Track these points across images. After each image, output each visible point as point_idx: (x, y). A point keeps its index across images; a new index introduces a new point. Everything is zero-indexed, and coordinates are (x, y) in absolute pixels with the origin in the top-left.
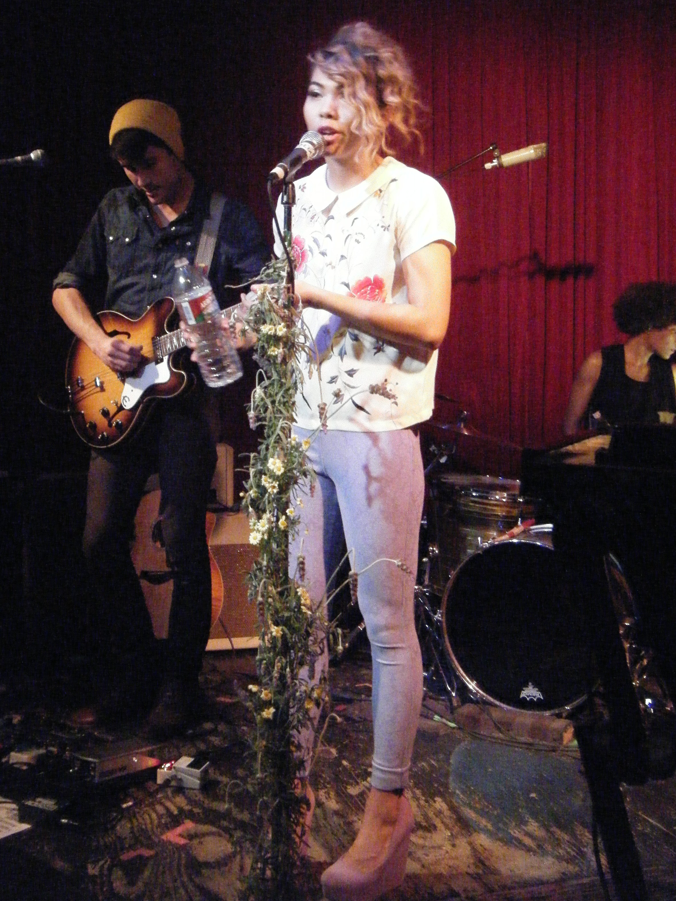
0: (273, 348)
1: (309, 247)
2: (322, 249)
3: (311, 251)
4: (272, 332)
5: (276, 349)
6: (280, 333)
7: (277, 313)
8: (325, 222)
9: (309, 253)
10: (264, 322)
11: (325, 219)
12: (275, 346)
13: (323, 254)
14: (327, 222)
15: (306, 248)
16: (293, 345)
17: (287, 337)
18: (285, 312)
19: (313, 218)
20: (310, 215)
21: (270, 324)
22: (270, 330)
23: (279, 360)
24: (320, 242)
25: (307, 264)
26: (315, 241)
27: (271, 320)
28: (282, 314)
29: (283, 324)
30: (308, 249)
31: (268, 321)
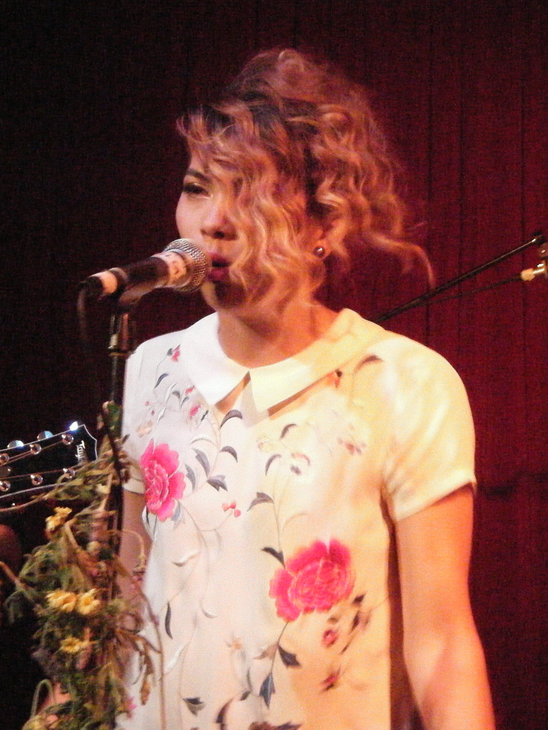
0: (69, 639)
1: (188, 469)
2: (214, 474)
3: (191, 476)
4: (69, 606)
5: (76, 640)
6: (85, 610)
7: (83, 569)
8: (220, 423)
9: (187, 480)
10: (58, 586)
11: (222, 416)
12: (75, 635)
13: (217, 484)
14: (224, 422)
15: (181, 469)
16: (112, 634)
17: (99, 616)
18: (100, 567)
19: (194, 411)
20: (189, 405)
21: (67, 591)
22: (65, 601)
23: (81, 664)
24: (211, 460)
25: (182, 501)
26: (201, 457)
27: (71, 581)
28: (95, 571)
29: (92, 591)
30: (185, 472)
31: (65, 584)
